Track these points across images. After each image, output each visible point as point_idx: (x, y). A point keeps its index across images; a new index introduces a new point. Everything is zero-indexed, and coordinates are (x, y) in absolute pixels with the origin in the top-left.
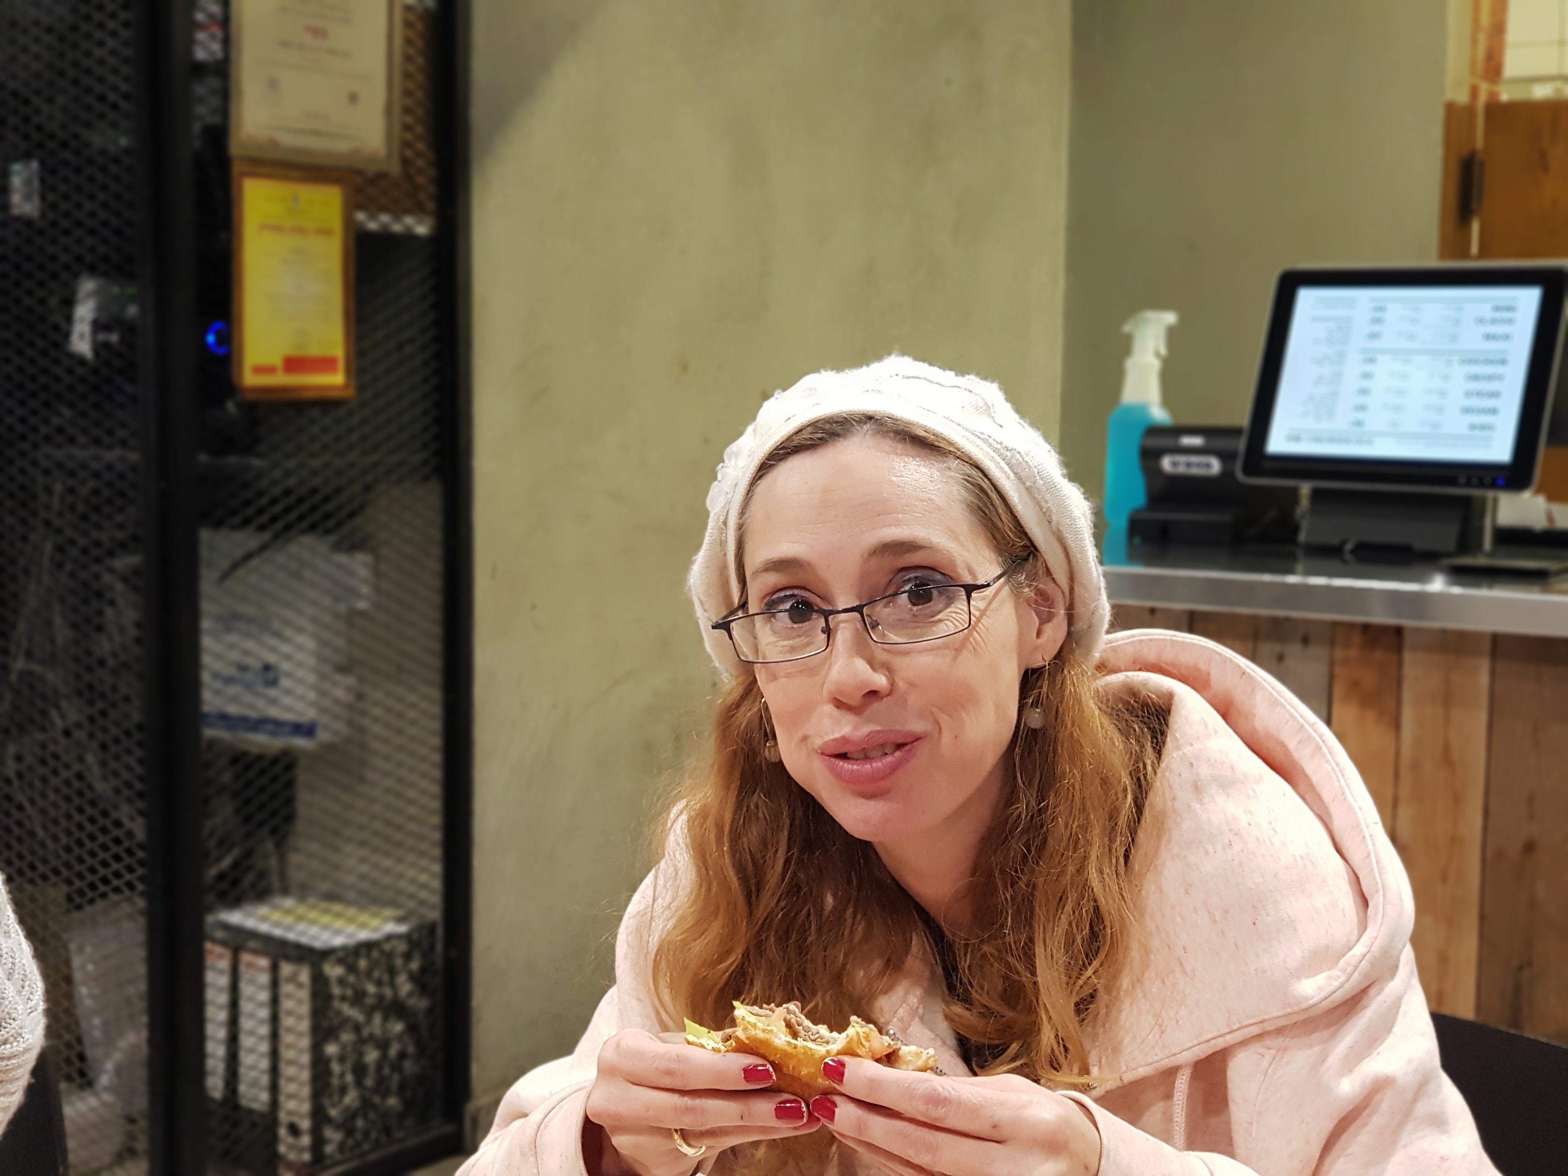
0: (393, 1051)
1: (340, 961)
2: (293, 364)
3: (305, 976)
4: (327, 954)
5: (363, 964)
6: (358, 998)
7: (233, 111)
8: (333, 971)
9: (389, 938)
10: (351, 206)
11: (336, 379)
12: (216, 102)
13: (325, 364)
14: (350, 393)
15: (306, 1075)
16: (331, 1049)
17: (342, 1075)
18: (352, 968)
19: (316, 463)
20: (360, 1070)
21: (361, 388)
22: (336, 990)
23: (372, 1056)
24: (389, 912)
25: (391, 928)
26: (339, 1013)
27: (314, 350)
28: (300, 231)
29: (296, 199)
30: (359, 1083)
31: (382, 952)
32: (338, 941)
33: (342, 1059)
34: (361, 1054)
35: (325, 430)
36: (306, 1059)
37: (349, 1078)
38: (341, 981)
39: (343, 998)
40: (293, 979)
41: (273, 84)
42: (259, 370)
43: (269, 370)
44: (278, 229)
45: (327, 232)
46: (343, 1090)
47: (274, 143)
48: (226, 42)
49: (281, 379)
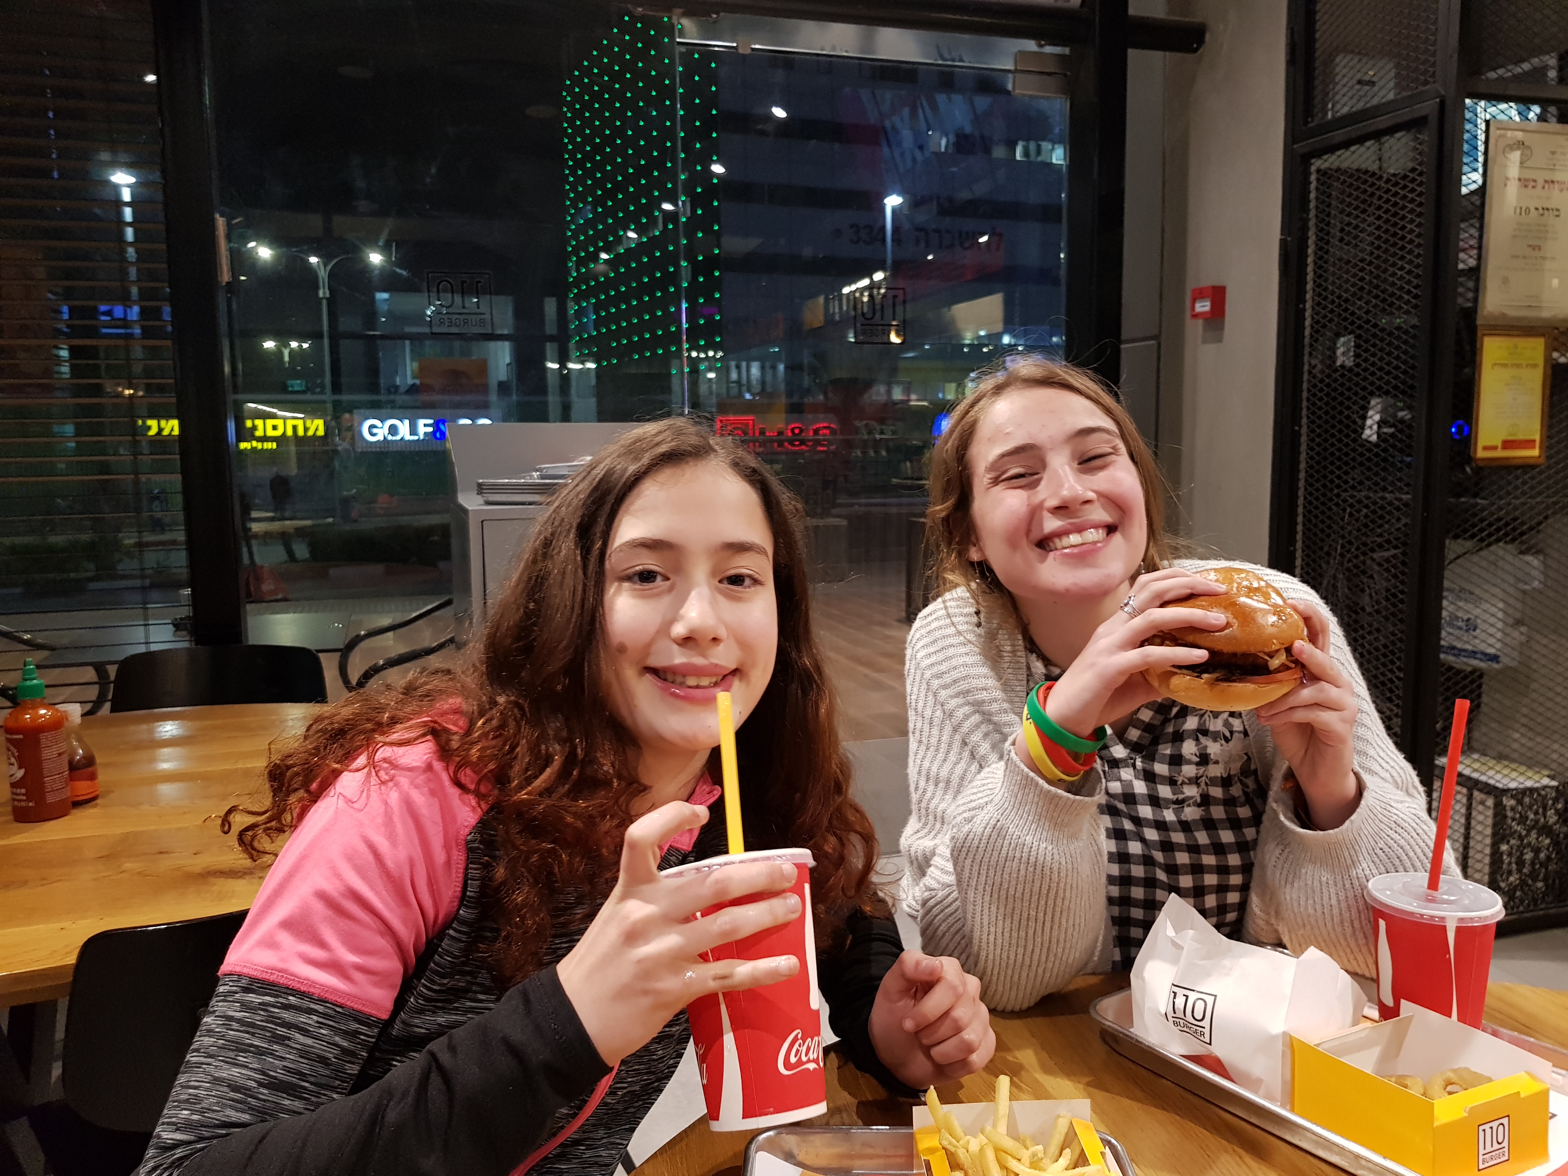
0: (1542, 855)
1: (1512, 797)
2: (1508, 444)
3: (1490, 802)
4: (1505, 791)
5: (1527, 800)
6: (1523, 820)
7: (1480, 298)
8: (1509, 802)
9: (1545, 787)
10: (1550, 348)
11: (1535, 452)
12: (1470, 295)
13: (1528, 444)
14: (1542, 460)
15: (1487, 860)
16: (1504, 847)
17: (1510, 863)
18: (1520, 802)
19: (1517, 502)
20: (1520, 863)
21: (1549, 458)
22: (1510, 814)
23: (1528, 856)
24: (1546, 772)
25: (1546, 781)
26: (1511, 827)
27: (1521, 437)
28: (1518, 366)
29: (1516, 347)
30: (1519, 871)
31: (1539, 794)
32: (1513, 785)
33: (1510, 855)
34: (1522, 854)
35: (1524, 483)
36: (1488, 851)
37: (1514, 866)
38: (1513, 809)
39: (1513, 819)
40: (1482, 803)
41: (1505, 281)
42: (1485, 448)
43: (1495, 448)
44: (1505, 365)
45: (1535, 366)
46: (1510, 873)
47: (1504, 314)
48: (1479, 258)
49: (1500, 453)
